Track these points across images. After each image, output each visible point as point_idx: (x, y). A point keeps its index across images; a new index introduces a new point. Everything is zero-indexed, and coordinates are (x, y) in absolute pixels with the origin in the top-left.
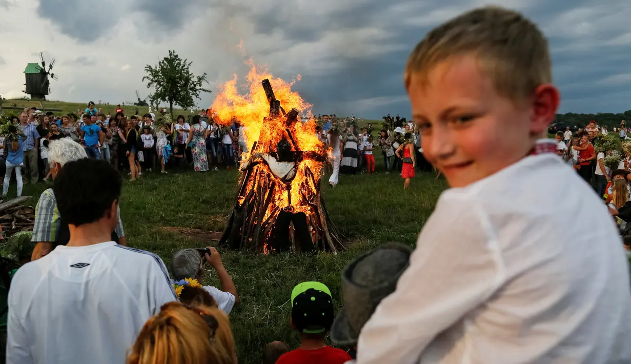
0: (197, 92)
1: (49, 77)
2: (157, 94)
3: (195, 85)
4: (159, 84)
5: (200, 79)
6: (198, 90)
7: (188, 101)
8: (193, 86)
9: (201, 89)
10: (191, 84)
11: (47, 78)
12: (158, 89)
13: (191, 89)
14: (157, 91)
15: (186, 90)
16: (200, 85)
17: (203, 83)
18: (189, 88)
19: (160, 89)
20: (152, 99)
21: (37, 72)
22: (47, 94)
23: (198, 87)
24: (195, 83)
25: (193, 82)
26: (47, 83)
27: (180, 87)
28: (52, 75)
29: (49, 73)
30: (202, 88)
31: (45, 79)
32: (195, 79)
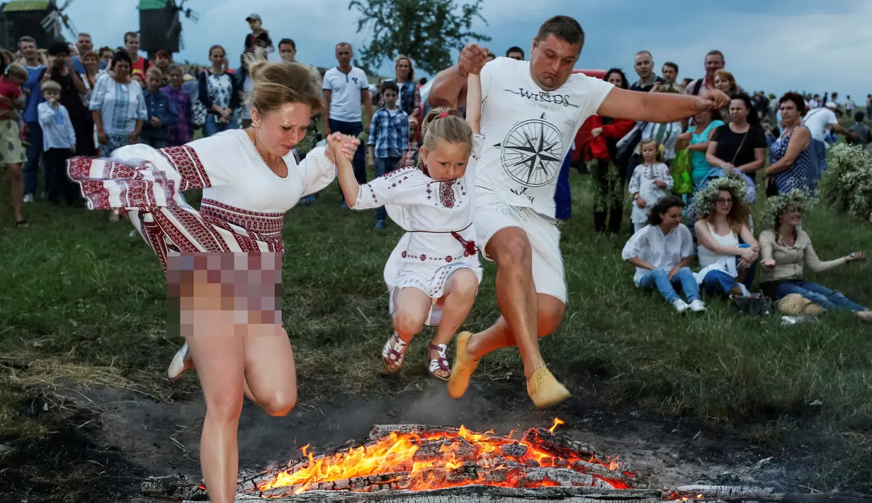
0: (462, 39)
1: (182, 15)
2: (375, 43)
3: (458, 25)
4: (381, 21)
5: (469, 11)
6: (463, 35)
7: (441, 60)
8: (452, 26)
9: (469, 34)
10: (450, 23)
11: (178, 19)
12: (377, 32)
13: (449, 33)
14: (376, 36)
15: (438, 35)
16: (468, 25)
17: (474, 19)
18: (443, 31)
19: (382, 34)
20: (365, 56)
21: (158, 7)
22: (177, 51)
23: (463, 30)
24: (457, 20)
25: (453, 18)
26: (178, 29)
27: (426, 29)
28: (188, 13)
29: (181, 8)
30: (472, 30)
31: (174, 21)
32: (458, 13)
